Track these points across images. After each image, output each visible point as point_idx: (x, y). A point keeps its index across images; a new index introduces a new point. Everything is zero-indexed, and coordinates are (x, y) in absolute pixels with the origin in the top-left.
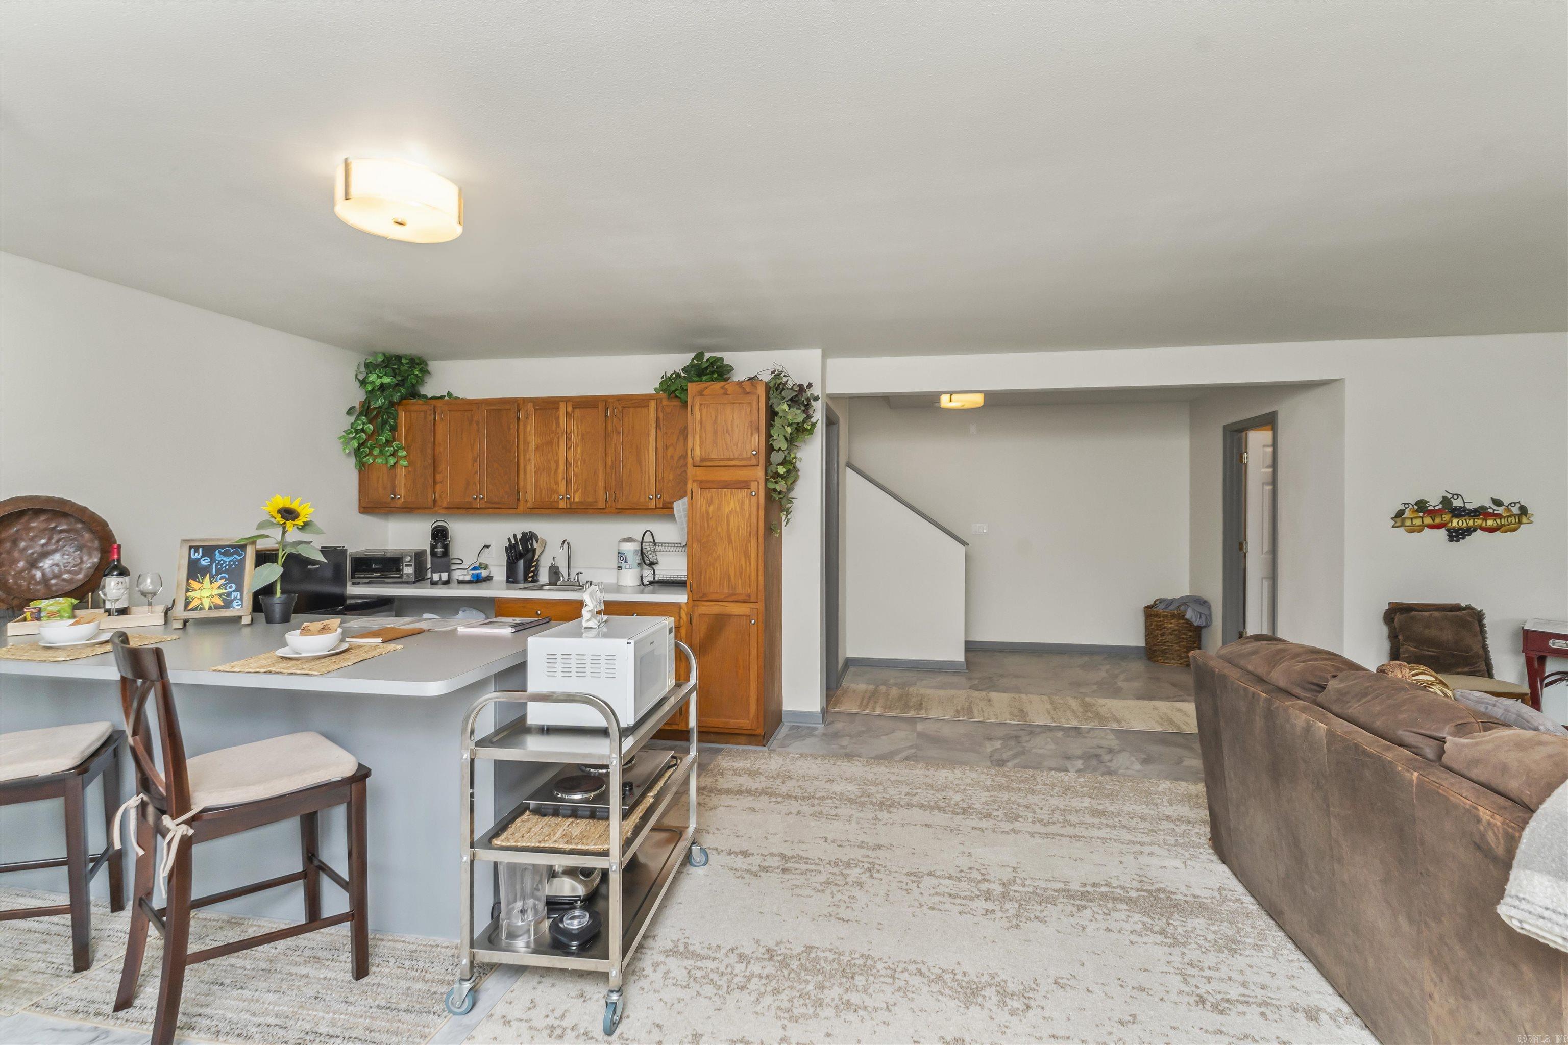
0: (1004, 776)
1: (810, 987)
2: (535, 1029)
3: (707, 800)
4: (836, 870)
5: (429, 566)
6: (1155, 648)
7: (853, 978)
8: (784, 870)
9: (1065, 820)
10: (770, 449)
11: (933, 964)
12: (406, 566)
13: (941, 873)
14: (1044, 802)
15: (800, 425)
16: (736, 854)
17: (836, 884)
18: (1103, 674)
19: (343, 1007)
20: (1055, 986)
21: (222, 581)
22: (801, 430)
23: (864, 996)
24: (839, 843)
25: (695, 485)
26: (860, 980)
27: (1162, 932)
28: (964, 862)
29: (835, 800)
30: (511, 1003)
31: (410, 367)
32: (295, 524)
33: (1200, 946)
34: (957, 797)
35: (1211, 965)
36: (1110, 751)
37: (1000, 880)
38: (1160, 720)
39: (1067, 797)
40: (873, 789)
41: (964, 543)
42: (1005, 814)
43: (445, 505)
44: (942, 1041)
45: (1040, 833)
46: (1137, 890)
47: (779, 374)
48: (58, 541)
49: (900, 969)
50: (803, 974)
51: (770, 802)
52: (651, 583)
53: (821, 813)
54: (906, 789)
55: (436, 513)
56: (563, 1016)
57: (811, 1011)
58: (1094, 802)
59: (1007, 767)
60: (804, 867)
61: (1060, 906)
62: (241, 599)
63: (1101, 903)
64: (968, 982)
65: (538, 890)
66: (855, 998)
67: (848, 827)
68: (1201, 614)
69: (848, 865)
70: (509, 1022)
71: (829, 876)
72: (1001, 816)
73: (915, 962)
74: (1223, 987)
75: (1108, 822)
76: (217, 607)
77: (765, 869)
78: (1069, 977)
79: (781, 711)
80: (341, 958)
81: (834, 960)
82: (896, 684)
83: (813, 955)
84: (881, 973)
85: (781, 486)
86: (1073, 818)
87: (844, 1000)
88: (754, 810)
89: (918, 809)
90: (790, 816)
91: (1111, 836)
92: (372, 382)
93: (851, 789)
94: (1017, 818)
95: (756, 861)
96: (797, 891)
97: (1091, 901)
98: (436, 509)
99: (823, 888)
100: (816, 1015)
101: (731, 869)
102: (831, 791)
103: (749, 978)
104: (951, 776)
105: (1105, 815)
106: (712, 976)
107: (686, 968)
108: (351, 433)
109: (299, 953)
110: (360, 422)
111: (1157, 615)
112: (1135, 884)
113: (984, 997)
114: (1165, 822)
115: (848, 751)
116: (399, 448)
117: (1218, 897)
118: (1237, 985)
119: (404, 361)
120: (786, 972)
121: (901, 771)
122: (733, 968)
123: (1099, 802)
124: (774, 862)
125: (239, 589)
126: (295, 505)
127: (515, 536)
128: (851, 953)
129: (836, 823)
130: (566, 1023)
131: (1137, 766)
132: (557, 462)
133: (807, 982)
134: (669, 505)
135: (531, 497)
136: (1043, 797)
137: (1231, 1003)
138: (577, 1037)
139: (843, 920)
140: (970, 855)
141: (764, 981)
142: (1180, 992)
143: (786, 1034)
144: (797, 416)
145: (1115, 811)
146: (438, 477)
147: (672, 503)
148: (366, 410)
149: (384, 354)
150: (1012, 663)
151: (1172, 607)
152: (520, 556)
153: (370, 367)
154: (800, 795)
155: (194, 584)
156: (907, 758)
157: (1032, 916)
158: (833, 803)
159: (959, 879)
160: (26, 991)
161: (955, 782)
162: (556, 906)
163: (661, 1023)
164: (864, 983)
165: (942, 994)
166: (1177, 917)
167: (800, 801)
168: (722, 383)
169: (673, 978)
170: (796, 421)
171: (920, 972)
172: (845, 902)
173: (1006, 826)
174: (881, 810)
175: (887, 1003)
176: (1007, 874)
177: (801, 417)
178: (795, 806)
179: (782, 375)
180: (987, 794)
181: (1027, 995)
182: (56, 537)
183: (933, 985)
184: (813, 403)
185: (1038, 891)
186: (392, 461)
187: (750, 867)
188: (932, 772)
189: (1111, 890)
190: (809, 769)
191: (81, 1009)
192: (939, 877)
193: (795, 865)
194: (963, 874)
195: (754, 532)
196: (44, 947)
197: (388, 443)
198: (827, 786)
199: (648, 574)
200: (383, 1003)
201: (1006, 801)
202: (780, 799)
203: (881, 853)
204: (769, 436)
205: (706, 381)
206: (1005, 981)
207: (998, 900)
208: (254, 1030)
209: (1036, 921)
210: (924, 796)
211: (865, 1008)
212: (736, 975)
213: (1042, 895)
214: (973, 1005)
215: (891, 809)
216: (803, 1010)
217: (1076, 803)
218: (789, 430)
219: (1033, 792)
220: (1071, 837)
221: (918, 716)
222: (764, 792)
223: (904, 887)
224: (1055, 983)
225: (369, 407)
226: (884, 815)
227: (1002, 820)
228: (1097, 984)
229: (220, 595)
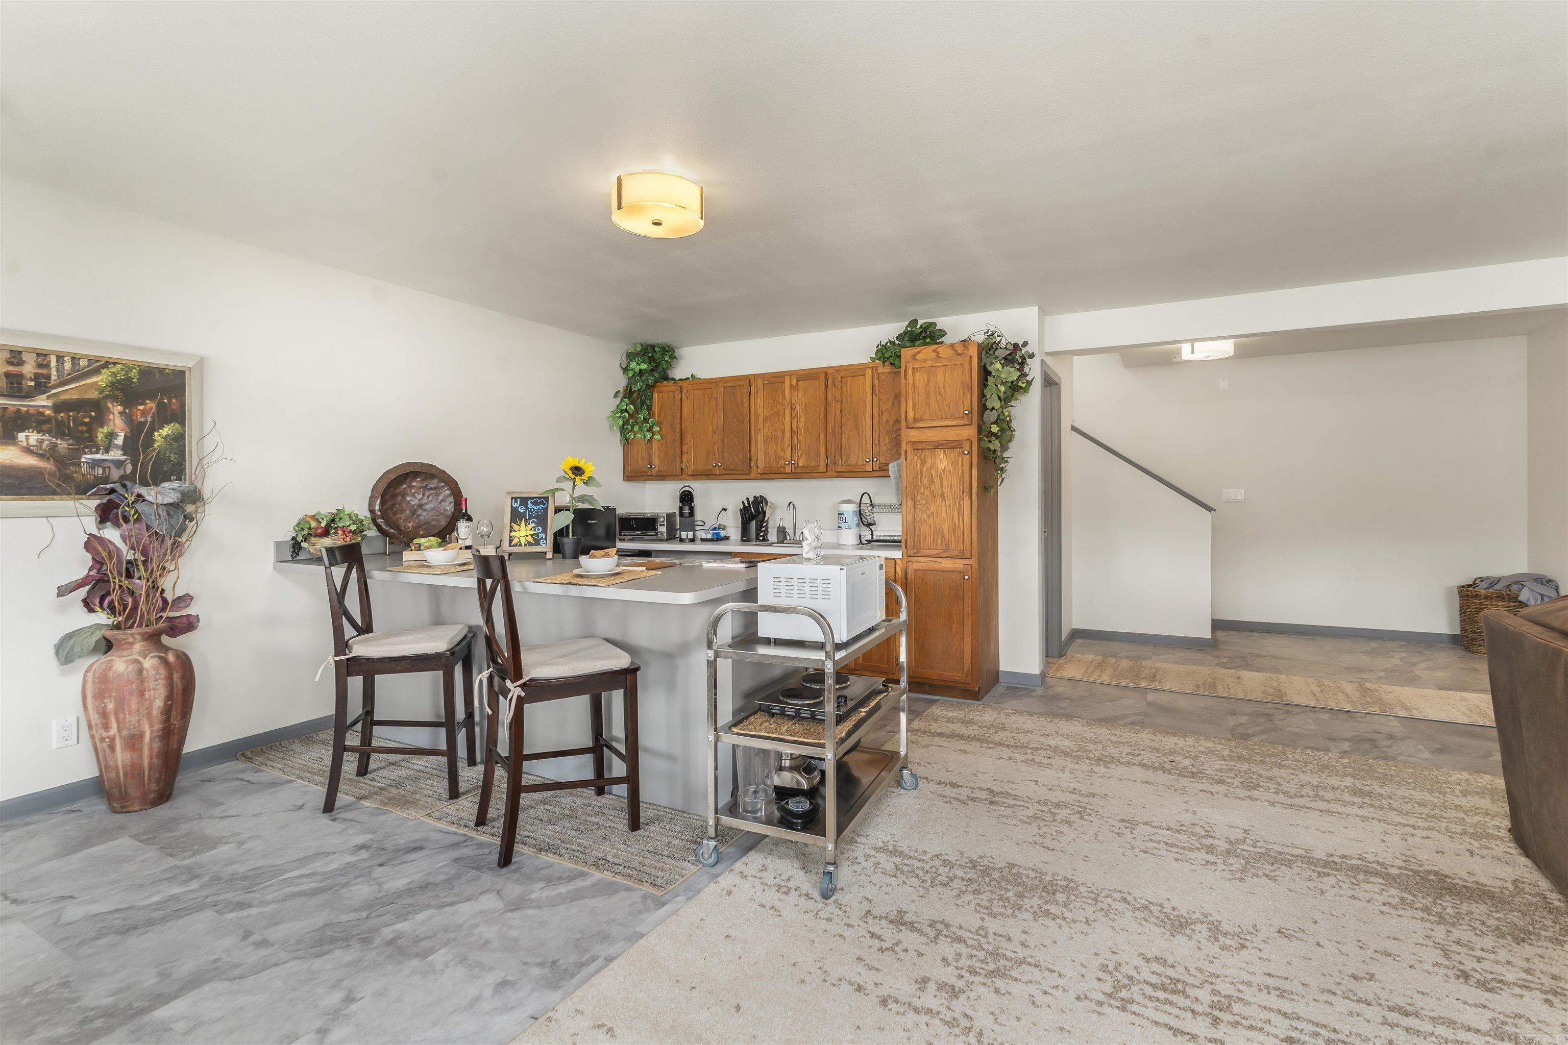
0: (1247, 748)
1: (1010, 894)
2: (766, 885)
3: (920, 739)
4: (1045, 809)
5: (678, 527)
6: (1473, 636)
7: (1053, 894)
8: (991, 803)
9: (1318, 795)
10: (983, 408)
11: (1140, 896)
12: (660, 525)
13: (1158, 824)
14: (1292, 777)
15: (1015, 383)
16: (946, 784)
17: (1043, 820)
18: (1396, 661)
19: (623, 847)
20: (1277, 935)
21: (533, 525)
22: (1016, 389)
23: (1064, 910)
24: (1050, 787)
25: (909, 446)
26: (1060, 897)
27: (1426, 909)
28: (1187, 818)
29: (1049, 752)
30: (746, 864)
31: (662, 355)
32: (581, 479)
33: (1475, 929)
34: (1187, 762)
35: (1485, 947)
36: (1391, 737)
37: (1226, 838)
38: (1468, 712)
39: (1325, 775)
40: (1091, 747)
41: (1209, 509)
42: (1242, 783)
43: (690, 473)
44: (1142, 956)
45: (1282, 804)
46: (1400, 868)
47: (992, 334)
48: (428, 497)
49: (1104, 895)
50: (1004, 884)
51: (981, 747)
52: (869, 542)
53: (1033, 760)
54: (1127, 749)
55: (683, 479)
56: (788, 880)
57: (1010, 912)
58: (1357, 782)
59: (1251, 740)
60: (1011, 802)
61: (1296, 870)
62: (546, 539)
63: (1349, 873)
64: (1177, 916)
65: (767, 777)
66: (1054, 909)
67: (1060, 775)
68: (1542, 595)
69: (1058, 805)
70: (746, 877)
71: (1037, 812)
72: (1237, 783)
73: (1120, 892)
74: (1498, 969)
75: (1373, 803)
76: (530, 544)
77: (974, 800)
78: (1297, 929)
79: (998, 671)
80: (620, 816)
81: (1036, 878)
82: (1127, 657)
83: (1015, 871)
84: (1084, 894)
85: (995, 444)
86: (1328, 795)
87: (1043, 910)
88: (965, 752)
89: (1139, 768)
90: (1001, 760)
91: (1374, 815)
92: (632, 369)
93: (1066, 744)
94: (1256, 787)
95: (963, 793)
96: (1004, 820)
97: (1337, 870)
98: (683, 476)
99: (1029, 821)
100: (1014, 916)
101: (940, 795)
102: (1045, 744)
103: (951, 879)
104: (1181, 743)
105: (1370, 796)
106: (917, 872)
107: (894, 863)
108: (618, 413)
109: (590, 808)
110: (624, 404)
111: (1476, 596)
112: (1399, 863)
113: (1193, 930)
114: (1453, 811)
115: (1066, 712)
116: (654, 425)
117: (1512, 888)
118: (1517, 969)
119: (657, 349)
120: (987, 880)
121: (1128, 735)
122: (937, 869)
123: (1365, 783)
124: (983, 795)
125: (545, 531)
126: (581, 464)
127: (748, 499)
128: (1053, 875)
129: (1048, 771)
130: (791, 884)
131: (1427, 755)
132: (783, 431)
133: (1007, 890)
134: (885, 468)
135: (761, 464)
136: (1293, 772)
137: (1504, 984)
138: (800, 896)
139: (1048, 848)
140: (1194, 812)
141: (965, 883)
142: (1437, 965)
143: (984, 924)
144: (1012, 374)
145: (1385, 793)
146: (685, 448)
147: (887, 465)
148: (628, 393)
149: (642, 345)
150: (1273, 645)
151: (1497, 587)
152: (753, 517)
153: (630, 356)
154: (1012, 744)
155: (515, 527)
156: (1132, 723)
157: (1261, 873)
158: (1046, 753)
159: (1179, 832)
160: (423, 806)
161: (1187, 749)
162: (783, 793)
163: (871, 898)
164: (1065, 899)
165: (1146, 921)
166: (1448, 898)
167: (1012, 749)
168: (935, 346)
169: (883, 869)
170: (1010, 379)
171: (1125, 900)
172: (1051, 835)
173: (1242, 793)
174: (1098, 765)
175: (1086, 918)
176: (1237, 834)
177: (1015, 375)
178: (1006, 752)
179: (996, 335)
180: (1223, 762)
181: (1242, 936)
182: (427, 493)
183: (1137, 912)
184: (1028, 361)
185: (1271, 853)
186: (649, 435)
187: (958, 796)
188: (1160, 737)
189: (1364, 864)
190: (1024, 723)
191: (455, 822)
192: (1157, 827)
193: (1004, 800)
194: (1184, 828)
195: (967, 489)
196: (430, 782)
197: (646, 420)
198: (1043, 739)
199: (866, 534)
200: (651, 849)
201: (1245, 771)
202: (991, 745)
203: (1092, 799)
204: (982, 396)
205: (918, 346)
206: (1219, 922)
207: (1221, 855)
208: (564, 851)
209: (1264, 879)
210: (1147, 757)
211: (1064, 919)
212: (940, 875)
213: (1276, 857)
214: (1180, 935)
215: (1109, 765)
216: (1002, 910)
217: (1334, 781)
218: (1002, 388)
219: (1280, 766)
220: (1321, 811)
221: (1149, 687)
222: (976, 738)
223: (1117, 831)
224: (1279, 932)
225: (631, 390)
226: (1101, 770)
227: (1237, 787)
228: (1330, 941)
229: (531, 535)
